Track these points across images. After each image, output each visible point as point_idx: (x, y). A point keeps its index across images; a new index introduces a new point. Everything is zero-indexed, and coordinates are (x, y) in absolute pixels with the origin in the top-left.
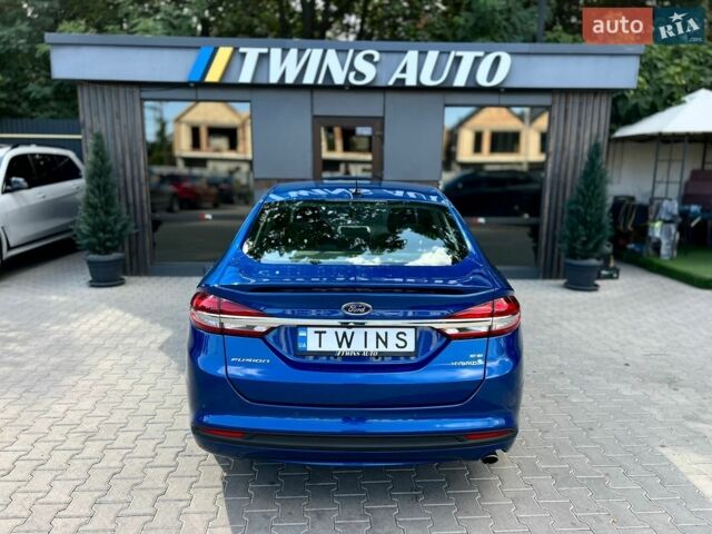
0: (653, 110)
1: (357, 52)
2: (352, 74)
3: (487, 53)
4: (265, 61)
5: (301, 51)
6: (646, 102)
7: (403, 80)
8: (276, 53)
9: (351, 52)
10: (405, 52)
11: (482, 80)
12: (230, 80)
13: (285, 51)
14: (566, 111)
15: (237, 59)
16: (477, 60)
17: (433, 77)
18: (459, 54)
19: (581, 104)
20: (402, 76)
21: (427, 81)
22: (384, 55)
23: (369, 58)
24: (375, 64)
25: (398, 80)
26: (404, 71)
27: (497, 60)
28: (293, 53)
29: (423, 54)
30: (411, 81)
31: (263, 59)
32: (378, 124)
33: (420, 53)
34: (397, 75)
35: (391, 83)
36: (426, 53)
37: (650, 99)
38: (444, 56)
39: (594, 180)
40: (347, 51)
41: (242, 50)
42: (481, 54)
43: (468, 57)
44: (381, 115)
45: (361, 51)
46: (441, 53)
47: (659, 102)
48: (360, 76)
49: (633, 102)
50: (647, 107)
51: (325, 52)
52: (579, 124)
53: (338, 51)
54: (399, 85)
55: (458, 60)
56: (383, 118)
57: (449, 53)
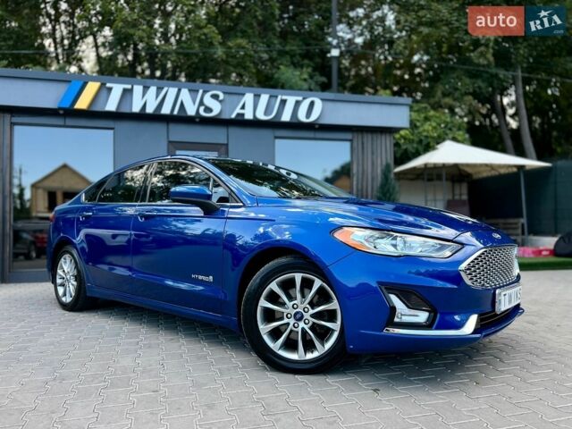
0: (417, 154)
1: (205, 92)
2: (202, 109)
3: (304, 99)
4: (128, 95)
5: (159, 89)
6: (413, 148)
7: (243, 115)
8: (138, 89)
9: (201, 91)
10: (243, 94)
11: (302, 117)
12: (97, 108)
13: (146, 88)
14: (363, 144)
15: (104, 92)
16: (298, 103)
17: (266, 113)
18: (284, 97)
19: (372, 139)
20: (242, 111)
21: (261, 116)
22: (227, 96)
23: (215, 97)
24: (221, 101)
25: (238, 114)
26: (243, 107)
27: (312, 104)
28: (153, 89)
29: (257, 96)
30: (249, 116)
31: (127, 93)
32: (223, 149)
33: (255, 95)
34: (238, 110)
35: (233, 116)
36: (259, 96)
37: (415, 145)
38: (273, 99)
39: (389, 190)
40: (198, 91)
41: (108, 85)
42: (300, 98)
43: (291, 100)
44: (226, 142)
45: (208, 91)
46: (271, 96)
47: (421, 148)
48: (208, 110)
49: (404, 147)
50: (414, 151)
51: (179, 90)
52: (373, 153)
53: (190, 90)
54: (240, 118)
55: (283, 102)
56: (227, 145)
57: (277, 97)
